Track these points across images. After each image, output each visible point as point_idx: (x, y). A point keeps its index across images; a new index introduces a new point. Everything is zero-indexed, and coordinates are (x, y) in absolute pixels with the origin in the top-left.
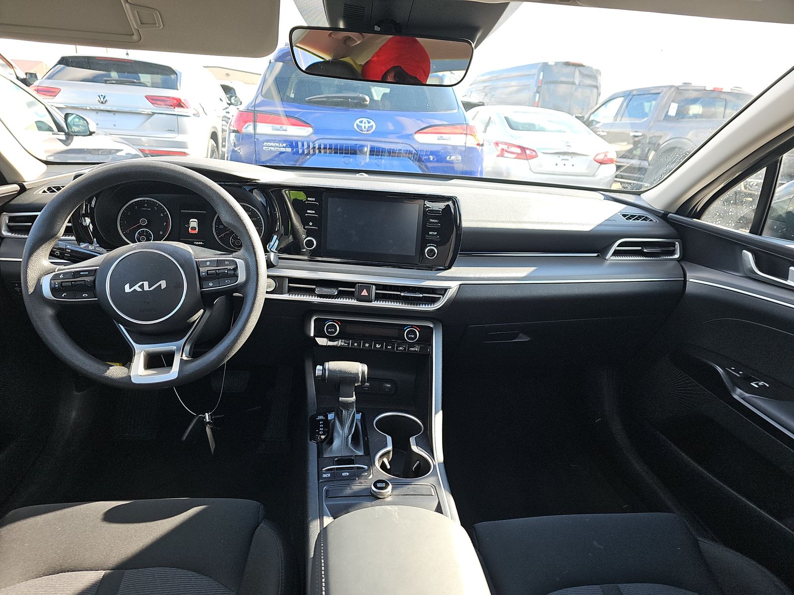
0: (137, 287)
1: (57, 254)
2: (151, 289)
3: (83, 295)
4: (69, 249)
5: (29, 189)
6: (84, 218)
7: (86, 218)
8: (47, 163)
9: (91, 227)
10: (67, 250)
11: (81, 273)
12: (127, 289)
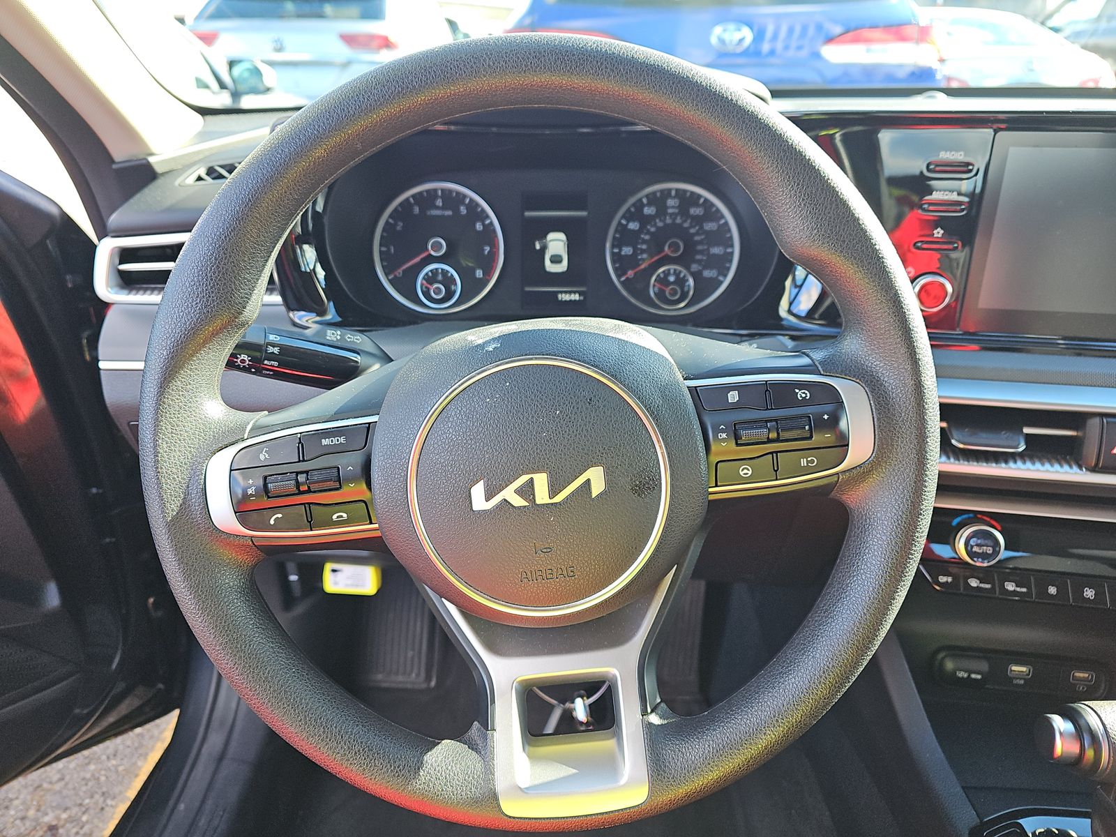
0: (509, 494)
1: (243, 361)
2: (559, 498)
3: (334, 517)
4: (274, 346)
5: (163, 174)
6: (301, 248)
7: (306, 247)
8: (204, 112)
9: (321, 273)
10: (271, 349)
11: (325, 442)
12: (479, 501)
